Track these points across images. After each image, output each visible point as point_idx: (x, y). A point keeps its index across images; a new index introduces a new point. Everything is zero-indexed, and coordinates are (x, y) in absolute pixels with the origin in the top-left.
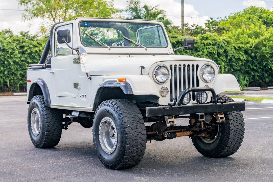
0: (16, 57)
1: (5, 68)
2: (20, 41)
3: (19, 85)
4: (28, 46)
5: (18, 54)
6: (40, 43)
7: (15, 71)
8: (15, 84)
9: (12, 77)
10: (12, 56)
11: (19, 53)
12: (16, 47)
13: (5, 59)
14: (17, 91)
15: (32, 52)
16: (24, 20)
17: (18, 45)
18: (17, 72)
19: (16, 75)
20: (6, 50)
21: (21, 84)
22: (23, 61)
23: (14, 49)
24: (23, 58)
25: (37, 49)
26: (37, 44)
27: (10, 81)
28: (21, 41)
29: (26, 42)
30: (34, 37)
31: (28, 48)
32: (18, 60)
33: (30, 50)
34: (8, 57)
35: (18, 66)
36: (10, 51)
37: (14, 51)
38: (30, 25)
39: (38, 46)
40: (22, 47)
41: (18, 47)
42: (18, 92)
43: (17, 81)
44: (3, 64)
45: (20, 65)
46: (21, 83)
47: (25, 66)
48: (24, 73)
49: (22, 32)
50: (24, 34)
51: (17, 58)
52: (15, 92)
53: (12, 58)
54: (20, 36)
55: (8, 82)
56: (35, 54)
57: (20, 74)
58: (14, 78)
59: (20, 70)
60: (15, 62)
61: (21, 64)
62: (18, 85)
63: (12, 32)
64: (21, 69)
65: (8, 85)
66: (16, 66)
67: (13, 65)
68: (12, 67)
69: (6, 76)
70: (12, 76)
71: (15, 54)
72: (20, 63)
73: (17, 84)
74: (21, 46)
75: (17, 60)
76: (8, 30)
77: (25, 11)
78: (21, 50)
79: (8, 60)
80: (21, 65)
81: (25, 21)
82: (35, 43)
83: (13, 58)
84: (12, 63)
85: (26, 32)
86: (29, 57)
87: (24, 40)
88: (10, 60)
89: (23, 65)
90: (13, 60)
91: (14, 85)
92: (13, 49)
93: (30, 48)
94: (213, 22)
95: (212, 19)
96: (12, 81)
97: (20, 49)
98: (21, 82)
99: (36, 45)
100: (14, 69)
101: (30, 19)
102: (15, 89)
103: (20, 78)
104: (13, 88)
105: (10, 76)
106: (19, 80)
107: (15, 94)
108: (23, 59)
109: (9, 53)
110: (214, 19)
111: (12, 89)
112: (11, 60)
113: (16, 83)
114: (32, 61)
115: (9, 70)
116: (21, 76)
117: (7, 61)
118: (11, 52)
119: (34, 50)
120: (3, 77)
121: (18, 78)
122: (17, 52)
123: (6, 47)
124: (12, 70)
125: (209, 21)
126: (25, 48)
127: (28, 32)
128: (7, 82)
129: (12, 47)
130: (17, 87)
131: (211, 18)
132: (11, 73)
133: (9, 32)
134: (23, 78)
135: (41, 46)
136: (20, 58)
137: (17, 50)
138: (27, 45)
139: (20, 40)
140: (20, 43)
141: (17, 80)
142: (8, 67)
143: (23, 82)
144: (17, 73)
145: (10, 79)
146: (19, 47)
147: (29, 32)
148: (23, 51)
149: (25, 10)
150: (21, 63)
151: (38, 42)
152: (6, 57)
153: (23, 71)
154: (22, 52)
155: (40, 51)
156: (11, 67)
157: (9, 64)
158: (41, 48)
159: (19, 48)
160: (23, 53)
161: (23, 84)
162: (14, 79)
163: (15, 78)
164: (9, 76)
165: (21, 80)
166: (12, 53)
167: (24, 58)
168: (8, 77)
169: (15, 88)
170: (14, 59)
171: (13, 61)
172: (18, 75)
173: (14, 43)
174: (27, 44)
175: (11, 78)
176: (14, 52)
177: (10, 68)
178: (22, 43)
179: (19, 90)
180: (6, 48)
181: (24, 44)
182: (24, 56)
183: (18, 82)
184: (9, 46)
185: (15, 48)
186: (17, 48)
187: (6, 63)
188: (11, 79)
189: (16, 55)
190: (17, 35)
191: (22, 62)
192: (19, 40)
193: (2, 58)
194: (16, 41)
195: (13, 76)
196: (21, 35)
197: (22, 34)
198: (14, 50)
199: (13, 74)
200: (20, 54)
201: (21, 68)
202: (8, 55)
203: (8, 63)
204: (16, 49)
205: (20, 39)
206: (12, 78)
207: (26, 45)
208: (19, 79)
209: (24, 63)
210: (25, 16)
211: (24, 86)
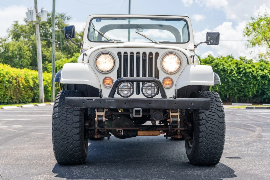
0: (234, 76)
1: (225, 84)
3: (237, 97)
4: (244, 68)
5: (235, 74)
6: (254, 65)
7: (233, 86)
10: (231, 75)
11: (237, 73)
13: (226, 78)
15: (246, 73)
17: (236, 67)
19: (234, 90)
20: (226, 71)
21: (238, 97)
22: (239, 79)
25: (251, 70)
26: (252, 66)
27: (229, 94)
28: (239, 64)
29: (243, 64)
30: (250, 61)
31: (244, 69)
32: (236, 78)
33: (245, 71)
35: (235, 83)
36: (229, 71)
39: (252, 67)
40: (240, 68)
41: (236, 69)
42: (236, 103)
43: (235, 94)
44: (224, 81)
45: (237, 82)
47: (241, 83)
50: (242, 58)
53: (230, 76)
54: (239, 60)
55: (228, 95)
56: (249, 74)
57: (237, 89)
58: (232, 92)
59: (237, 86)
60: (232, 80)
62: (236, 97)
64: (237, 85)
65: (228, 97)
66: (234, 83)
67: (231, 82)
68: (230, 84)
69: (226, 90)
70: (231, 90)
71: (233, 73)
72: (236, 80)
73: (235, 96)
74: (238, 67)
75: (234, 79)
76: (230, 56)
77: (248, 41)
81: (248, 49)
82: (250, 66)
84: (230, 81)
85: (244, 57)
86: (244, 76)
87: (241, 63)
88: (229, 78)
89: (239, 82)
91: (233, 97)
93: (245, 69)
96: (231, 94)
97: (238, 70)
98: (238, 95)
99: (250, 67)
100: (233, 85)
101: (252, 47)
103: (237, 92)
106: (236, 93)
107: (233, 104)
108: (239, 77)
111: (231, 101)
114: (247, 79)
115: (228, 85)
117: (227, 79)
119: (248, 70)
120: (224, 91)
121: (236, 92)
122: (235, 72)
124: (231, 85)
126: (241, 70)
128: (227, 95)
129: (231, 69)
130: (235, 99)
132: (230, 88)
133: (231, 57)
135: (254, 68)
140: (238, 65)
142: (228, 84)
143: (239, 95)
144: (234, 88)
145: (229, 92)
147: (246, 57)
148: (239, 72)
150: (237, 80)
151: (253, 64)
152: (226, 76)
155: (253, 71)
157: (228, 81)
158: (254, 69)
160: (240, 73)
162: (232, 93)
163: (233, 92)
164: (228, 90)
165: (238, 94)
166: (230, 73)
170: (232, 77)
172: (235, 90)
173: (233, 65)
174: (243, 66)
175: (230, 92)
177: (229, 84)
179: (237, 101)
180: (226, 69)
181: (241, 66)
182: (240, 75)
185: (233, 69)
187: (226, 80)
190: (237, 59)
193: (224, 76)
194: (235, 64)
195: (232, 91)
198: (232, 71)
199: (232, 89)
202: (228, 75)
205: (238, 62)
206: (231, 92)
208: (237, 93)
209: (240, 81)
210: (247, 46)
211: (241, 98)
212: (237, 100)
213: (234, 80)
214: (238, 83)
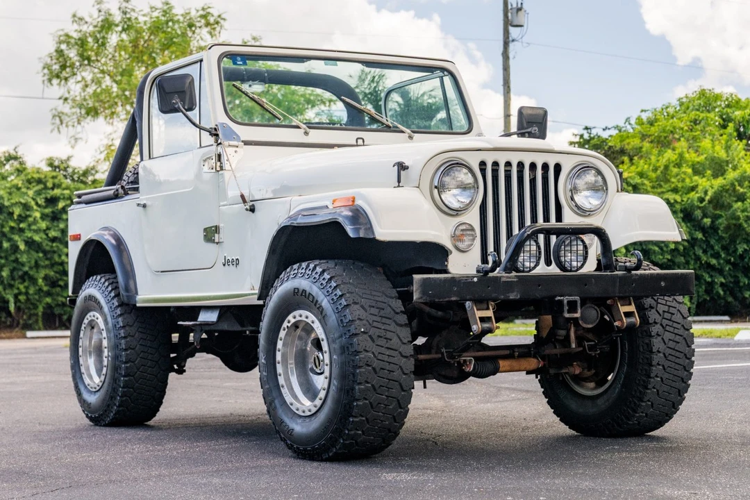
0: (34, 227)
2: (45, 184)
3: (44, 308)
4: (70, 198)
5: (40, 221)
7: (31, 268)
8: (31, 307)
9: (21, 287)
10: (22, 225)
11: (44, 217)
12: (34, 199)
13: (3, 235)
14: (37, 327)
16: (58, 128)
17: (40, 194)
18: (37, 272)
19: (33, 280)
20: (5, 210)
21: (49, 306)
22: (53, 240)
23: (29, 207)
24: (55, 230)
27: (16, 296)
28: (50, 185)
29: (64, 186)
30: (86, 173)
31: (69, 202)
32: (41, 238)
34: (12, 228)
35: (41, 255)
36: (17, 211)
37: (28, 213)
38: (76, 142)
40: (52, 201)
42: (39, 329)
43: (37, 297)
45: (45, 252)
46: (47, 304)
47: (60, 256)
48: (58, 275)
49: (51, 159)
50: (56, 163)
51: (37, 231)
52: (31, 328)
53: (22, 230)
54: (47, 169)
55: (12, 300)
57: (46, 278)
58: (27, 288)
59: (45, 267)
60: (30, 243)
61: (48, 248)
62: (41, 309)
63: (25, 159)
64: (47, 262)
65: (12, 307)
66: (35, 255)
67: (24, 252)
68: (24, 259)
69: (6, 282)
70: (22, 283)
71: (31, 219)
72: (44, 244)
73: (36, 307)
74: (49, 196)
75: (37, 238)
76: (12, 152)
77: (62, 101)
78: (48, 211)
79: (13, 236)
80: (49, 252)
81: (61, 129)
83: (26, 231)
84: (22, 247)
85: (64, 157)
87: (56, 181)
88: (16, 238)
89: (54, 252)
90: (26, 239)
91: (29, 308)
92: (26, 207)
94: (592, 139)
95: (589, 131)
96: (22, 298)
97: (46, 207)
98: (48, 300)
100: (29, 262)
101: (76, 124)
102: (30, 322)
103: (45, 289)
104: (25, 317)
105: (17, 282)
106: (42, 294)
107: (29, 334)
108: (53, 234)
109: (15, 217)
110: (594, 132)
111: (21, 322)
112: (20, 236)
113: (32, 304)
115: (15, 265)
116: (49, 283)
117: (10, 240)
118: (20, 216)
121: (40, 290)
122: (38, 215)
123: (6, 199)
124: (23, 265)
125: (582, 136)
126: (61, 205)
127: (68, 159)
128: (7, 302)
129: (23, 201)
130: (37, 315)
131: (586, 128)
132: (20, 273)
133: (16, 158)
134: (54, 290)
136: (45, 231)
137: (37, 210)
138: (66, 196)
139: (47, 181)
140: (46, 188)
141: (36, 294)
142: (13, 258)
143: (54, 299)
144: (36, 275)
145: (16, 291)
146: (43, 200)
147: (72, 159)
148: (53, 212)
149: (60, 98)
150: (47, 245)
152: (6, 230)
153: (55, 269)
154: (51, 215)
156: (19, 256)
157: (15, 248)
159: (43, 204)
160: (55, 217)
161: (53, 305)
162: (27, 294)
163: (31, 291)
164: (12, 282)
165: (48, 294)
166: (22, 219)
167: (58, 230)
168: (11, 286)
169: (29, 318)
170: (29, 234)
171: (25, 241)
172: (40, 281)
173: (28, 188)
174: (67, 192)
175: (18, 289)
176: (30, 216)
177: (16, 261)
178: (53, 189)
179: (40, 324)
180: (6, 204)
181: (57, 192)
182: (58, 226)
183: (40, 302)
184: (16, 199)
185: (33, 203)
186: (37, 204)
187: (6, 245)
188: (20, 293)
189: (35, 222)
190: (37, 166)
191: (50, 244)
192: (44, 180)
194: (34, 184)
195: (26, 284)
196: (50, 169)
197: (51, 165)
198: (28, 210)
199: (26, 277)
200: (45, 222)
201: (47, 259)
202: (12, 224)
203: (11, 246)
204: (35, 207)
205: (45, 177)
206: (23, 290)
207: (62, 194)
208: (43, 291)
209: (57, 246)
210: (60, 117)
211: (57, 311)
212: (40, 319)
213: (34, 241)
214: (49, 256)
